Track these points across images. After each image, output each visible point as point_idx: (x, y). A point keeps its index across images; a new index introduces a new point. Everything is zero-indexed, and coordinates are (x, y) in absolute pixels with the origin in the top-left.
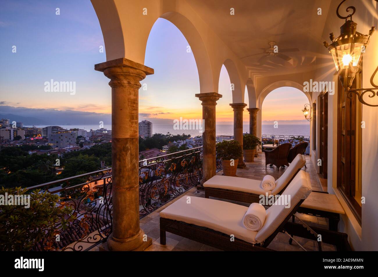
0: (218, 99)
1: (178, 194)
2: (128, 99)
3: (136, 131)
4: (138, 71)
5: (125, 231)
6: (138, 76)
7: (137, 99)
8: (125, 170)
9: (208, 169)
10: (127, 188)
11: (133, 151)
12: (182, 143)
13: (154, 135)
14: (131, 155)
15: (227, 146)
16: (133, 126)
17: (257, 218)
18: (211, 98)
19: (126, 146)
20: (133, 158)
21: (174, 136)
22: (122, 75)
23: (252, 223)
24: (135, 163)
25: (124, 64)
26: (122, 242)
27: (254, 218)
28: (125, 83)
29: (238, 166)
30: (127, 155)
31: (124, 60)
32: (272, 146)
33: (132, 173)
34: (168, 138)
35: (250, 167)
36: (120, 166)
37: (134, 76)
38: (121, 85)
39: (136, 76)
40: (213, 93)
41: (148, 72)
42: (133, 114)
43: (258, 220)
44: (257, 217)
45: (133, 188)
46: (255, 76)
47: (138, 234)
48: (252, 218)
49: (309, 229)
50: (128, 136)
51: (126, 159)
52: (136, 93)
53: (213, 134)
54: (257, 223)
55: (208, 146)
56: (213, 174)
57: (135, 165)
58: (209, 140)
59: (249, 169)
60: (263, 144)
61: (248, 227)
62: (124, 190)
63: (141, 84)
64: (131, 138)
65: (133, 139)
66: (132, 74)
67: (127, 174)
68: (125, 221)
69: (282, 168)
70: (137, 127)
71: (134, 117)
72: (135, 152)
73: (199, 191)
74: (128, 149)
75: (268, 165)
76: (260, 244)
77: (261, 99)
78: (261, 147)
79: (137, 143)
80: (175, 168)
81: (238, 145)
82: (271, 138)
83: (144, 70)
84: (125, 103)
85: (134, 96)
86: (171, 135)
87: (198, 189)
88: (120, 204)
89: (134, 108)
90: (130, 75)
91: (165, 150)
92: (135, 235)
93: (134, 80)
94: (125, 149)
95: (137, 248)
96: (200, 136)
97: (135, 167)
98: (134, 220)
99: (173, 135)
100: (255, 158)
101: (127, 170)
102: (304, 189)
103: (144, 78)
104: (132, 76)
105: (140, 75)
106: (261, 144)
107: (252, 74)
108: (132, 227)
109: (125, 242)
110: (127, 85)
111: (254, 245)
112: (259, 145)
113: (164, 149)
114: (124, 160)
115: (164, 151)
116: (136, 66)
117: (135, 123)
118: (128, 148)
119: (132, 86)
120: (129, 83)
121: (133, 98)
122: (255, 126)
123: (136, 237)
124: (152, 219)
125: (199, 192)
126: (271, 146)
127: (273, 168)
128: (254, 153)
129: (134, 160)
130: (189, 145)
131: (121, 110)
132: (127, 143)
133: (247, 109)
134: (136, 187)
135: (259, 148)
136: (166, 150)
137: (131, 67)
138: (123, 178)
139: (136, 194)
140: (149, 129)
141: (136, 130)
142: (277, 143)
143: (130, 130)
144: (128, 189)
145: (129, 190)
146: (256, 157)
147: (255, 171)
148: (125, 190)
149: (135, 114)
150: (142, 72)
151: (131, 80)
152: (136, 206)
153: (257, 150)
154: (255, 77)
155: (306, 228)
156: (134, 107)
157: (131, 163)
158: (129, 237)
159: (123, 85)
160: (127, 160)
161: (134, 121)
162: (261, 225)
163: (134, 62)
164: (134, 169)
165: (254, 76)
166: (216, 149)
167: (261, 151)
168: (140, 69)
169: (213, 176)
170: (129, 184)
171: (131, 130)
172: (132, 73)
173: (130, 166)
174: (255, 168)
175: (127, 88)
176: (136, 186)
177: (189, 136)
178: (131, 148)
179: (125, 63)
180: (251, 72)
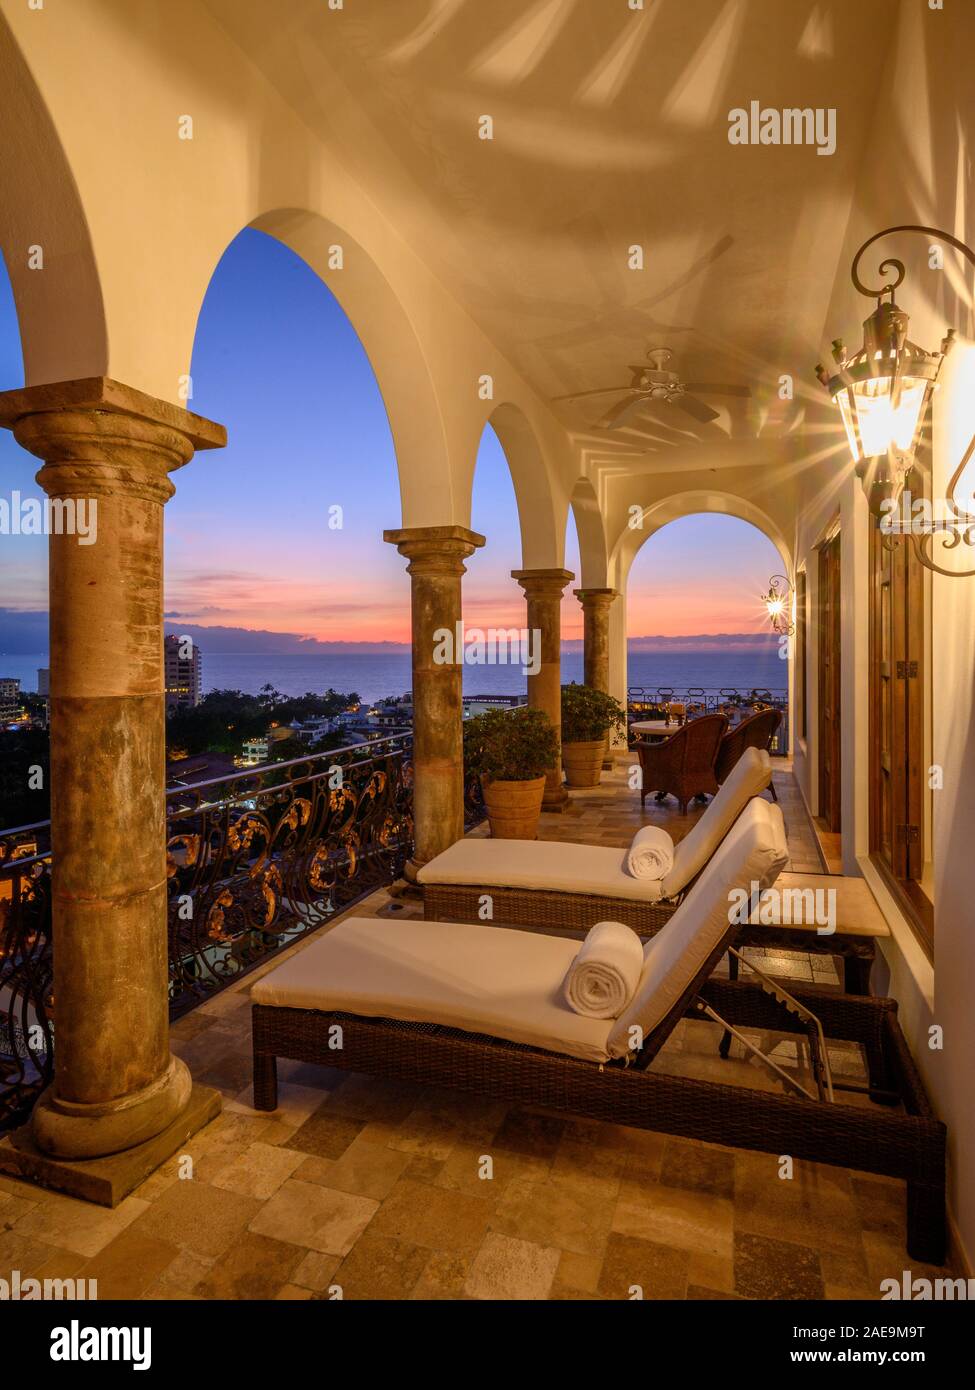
0: (471, 553)
1: (317, 919)
2: (121, 543)
3: (153, 668)
4: (162, 430)
5: (109, 1068)
6: (163, 450)
7: (157, 543)
8: (110, 823)
9: (435, 816)
10: (118, 899)
11: (144, 748)
12: (325, 726)
13: (209, 697)
14: (135, 763)
15: (501, 729)
16: (140, 648)
17: (612, 972)
18: (445, 547)
19: (112, 727)
20: (143, 776)
21: (292, 702)
22: (95, 444)
23: (595, 993)
24: (149, 796)
25: (106, 402)
26: (96, 1116)
27: (604, 971)
28: (107, 476)
29: (543, 803)
30: (117, 765)
31: (105, 383)
32: (664, 728)
33: (140, 838)
34: (267, 707)
35: (588, 805)
36: (86, 810)
37: (145, 450)
38: (94, 485)
39: (154, 452)
40: (453, 529)
41: (200, 436)
42: (143, 600)
43: (618, 977)
44: (614, 969)
45: (144, 897)
46: (606, 470)
47: (165, 1079)
48: (596, 973)
49: (781, 996)
50: (120, 690)
51: (112, 779)
52: (154, 520)
53: (454, 683)
54: (612, 990)
55: (433, 731)
56: (453, 835)
57: (151, 804)
58: (435, 708)
59: (583, 813)
60: (630, 723)
61: (581, 1005)
62: (105, 905)
63: (172, 485)
64: (133, 698)
65: (141, 700)
66: (136, 444)
67: (118, 839)
68: (110, 1030)
69: (696, 805)
70: (158, 655)
71: (148, 615)
72: (152, 754)
73: (398, 902)
74: (122, 741)
75: (652, 796)
76: (622, 1060)
77: (624, 555)
78: (624, 729)
79: (157, 714)
80: (306, 817)
81: (544, 724)
82: (659, 700)
83: (189, 430)
84: (107, 556)
85: (146, 529)
86: (279, 698)
87: (395, 896)
88: (88, 964)
89: (145, 578)
90: (129, 447)
91: (254, 759)
92: (150, 1083)
93: (147, 467)
94: (110, 742)
95: (163, 1131)
96: (399, 699)
97: (151, 813)
98: (149, 1022)
99: (285, 697)
100: (603, 773)
101: (117, 823)
102: (764, 854)
103: (185, 460)
104: (138, 450)
105: (170, 449)
106: (623, 721)
107: (592, 461)
108: (140, 1049)
109: (109, 1113)
110: (117, 484)
111: (605, 1065)
112: (618, 725)
113: (250, 756)
114: (106, 784)
115: (251, 763)
116: (158, 414)
117: (151, 635)
118: (123, 736)
119: (139, 491)
120: (125, 478)
121: (141, 539)
122: (604, 655)
123: (155, 1089)
124: (214, 1020)
125: (401, 907)
126: (658, 725)
127: (667, 805)
128: (601, 755)
129: (148, 784)
130: (354, 734)
131: (92, 583)
132: (117, 717)
133: (575, 592)
134: (157, 890)
135: (616, 739)
136: (258, 756)
137: (136, 417)
138: (102, 855)
139: (156, 920)
140: (187, 671)
141: (155, 665)
142: (680, 717)
143: (130, 665)
144: (123, 902)
145: (127, 905)
146: (607, 767)
147: (605, 819)
148: (111, 903)
149: (152, 603)
150: (180, 437)
151: (134, 467)
152: (154, 968)
153: (611, 742)
154: (604, 474)
155: (774, 994)
156: (145, 572)
157: (134, 797)
158: (129, 1093)
159: (99, 486)
160: (117, 785)
161: (145, 628)
162: (627, 995)
163: (145, 395)
164: (149, 819)
165: (600, 470)
166: (464, 740)
167: (624, 745)
168: (173, 424)
169: (452, 842)
170: (126, 880)
171: (136, 666)
172: (140, 440)
173: (129, 808)
174: (605, 808)
175: (116, 498)
176: (154, 888)
177: (354, 698)
178: (132, 735)
179: (109, 397)
180: (590, 457)
